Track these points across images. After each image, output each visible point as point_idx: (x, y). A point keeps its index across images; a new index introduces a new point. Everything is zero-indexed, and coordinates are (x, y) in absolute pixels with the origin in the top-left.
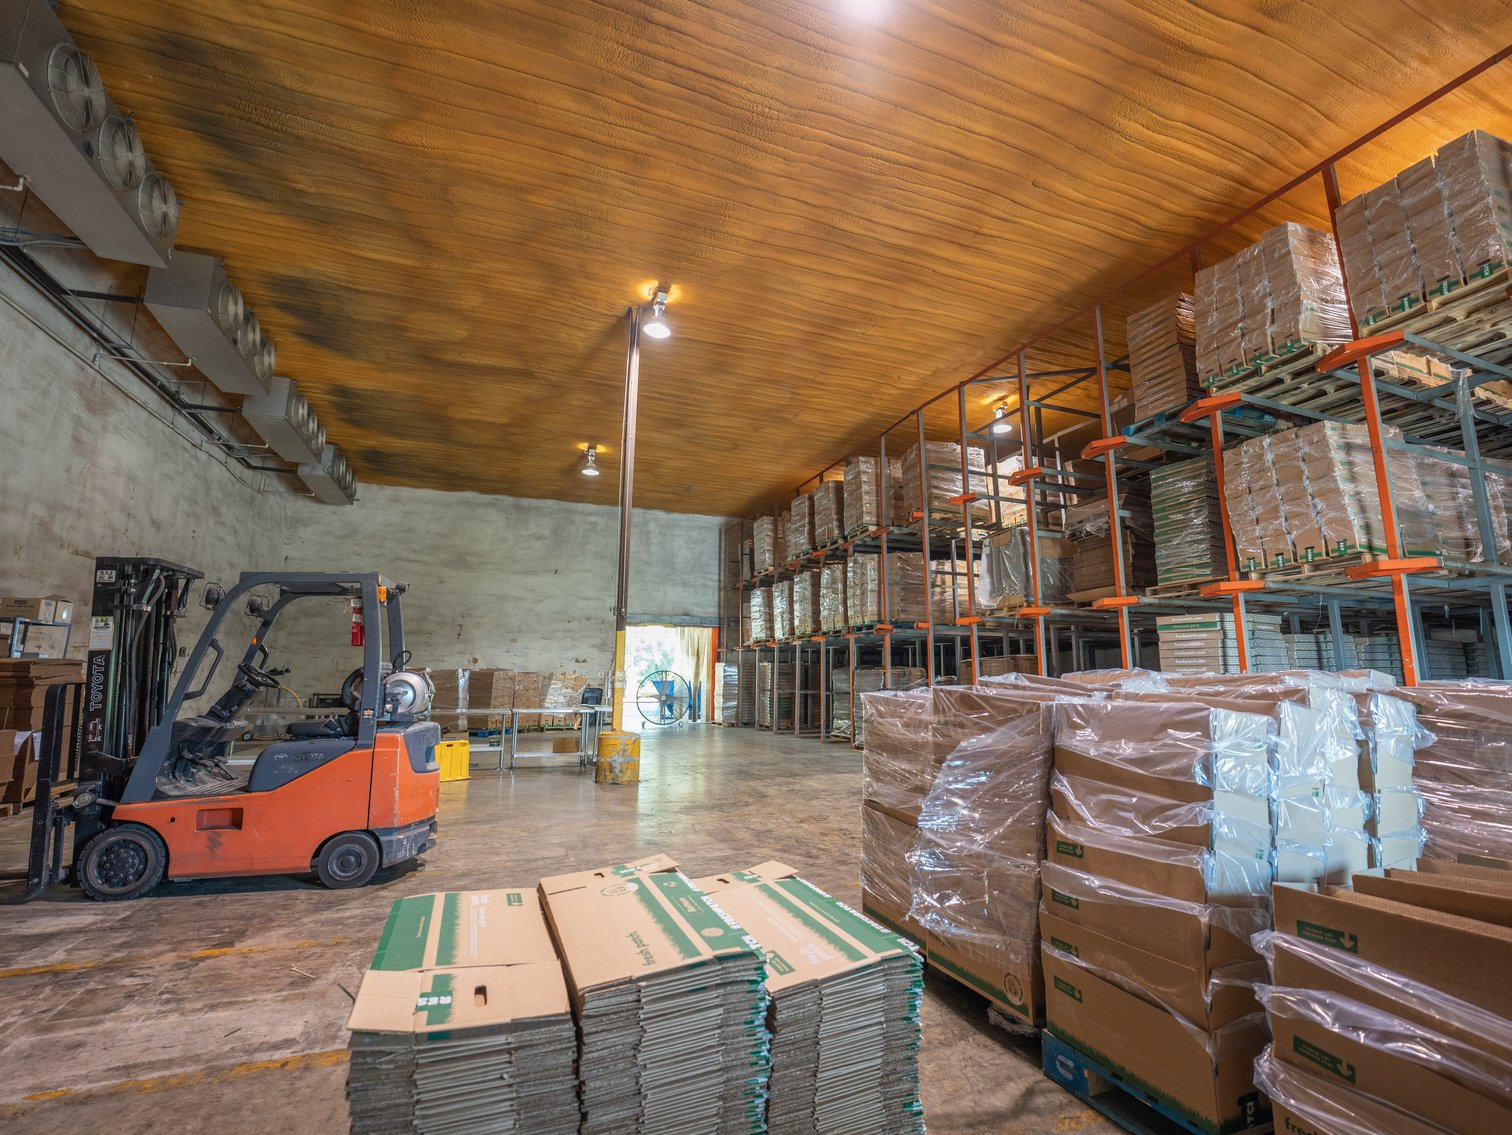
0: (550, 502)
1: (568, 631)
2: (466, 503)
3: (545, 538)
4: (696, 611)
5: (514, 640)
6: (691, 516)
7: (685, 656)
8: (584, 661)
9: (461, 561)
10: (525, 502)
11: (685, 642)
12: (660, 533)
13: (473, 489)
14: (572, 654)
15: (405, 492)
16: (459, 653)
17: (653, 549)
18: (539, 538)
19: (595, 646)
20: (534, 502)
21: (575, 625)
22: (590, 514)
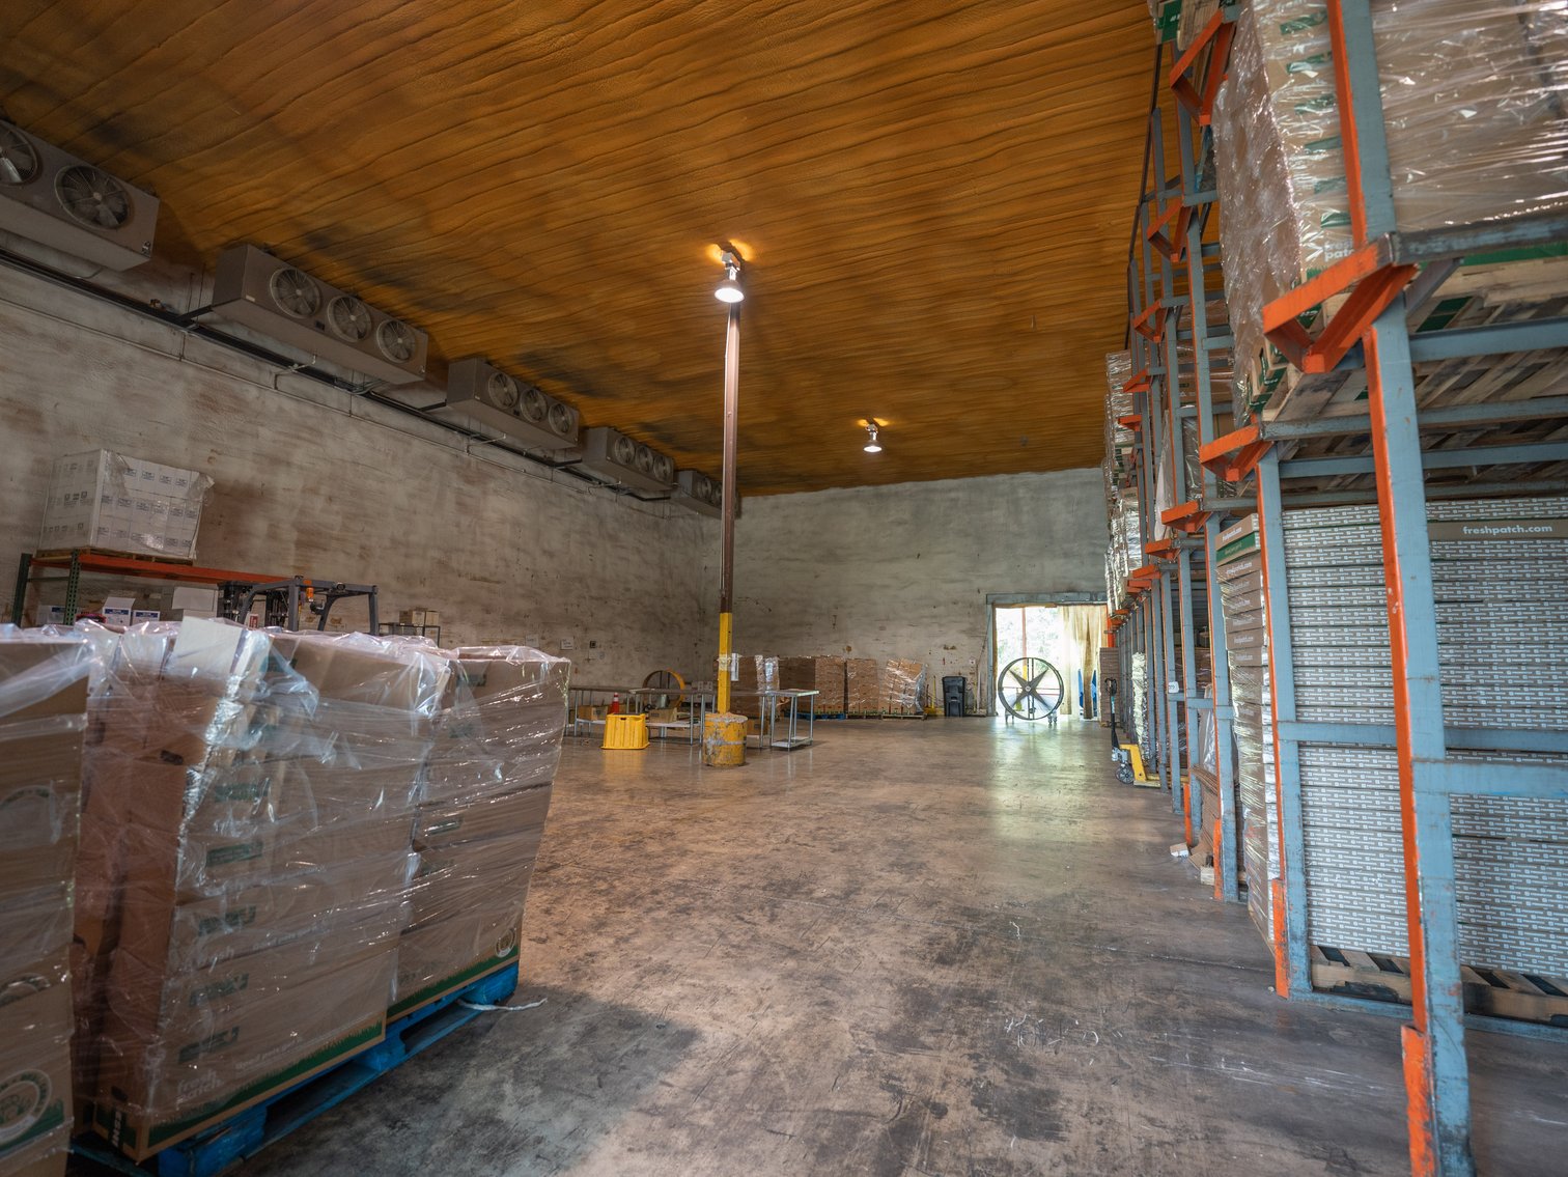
0: (908, 485)
1: (935, 617)
2: (833, 500)
3: (906, 523)
4: (1084, 585)
5: (882, 628)
6: (1070, 472)
7: (1072, 640)
8: (953, 648)
9: (832, 556)
10: (884, 489)
11: (1070, 623)
12: (1032, 498)
13: (835, 486)
14: (939, 641)
15: (783, 498)
16: (835, 642)
17: (1025, 518)
18: (900, 523)
19: (964, 631)
20: (893, 487)
21: (941, 610)
22: (950, 490)
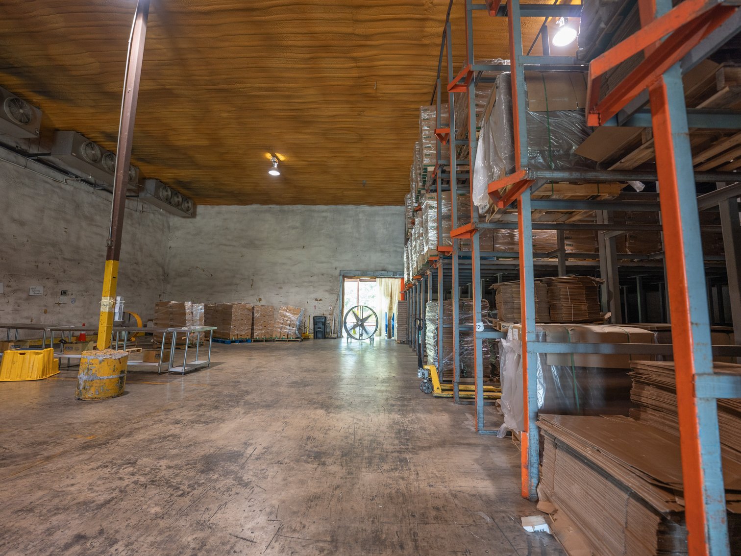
0: (300, 207)
1: (311, 282)
2: (254, 211)
3: (297, 228)
4: (390, 267)
5: (281, 288)
6: (386, 207)
7: (383, 297)
8: (321, 300)
9: (252, 244)
10: (286, 207)
11: (383, 288)
12: (366, 220)
13: (257, 203)
14: (313, 296)
15: (224, 208)
16: (252, 295)
17: (362, 230)
18: (294, 228)
19: (327, 291)
20: (291, 207)
21: (315, 278)
22: (323, 212)
